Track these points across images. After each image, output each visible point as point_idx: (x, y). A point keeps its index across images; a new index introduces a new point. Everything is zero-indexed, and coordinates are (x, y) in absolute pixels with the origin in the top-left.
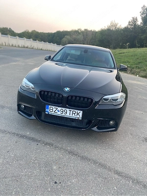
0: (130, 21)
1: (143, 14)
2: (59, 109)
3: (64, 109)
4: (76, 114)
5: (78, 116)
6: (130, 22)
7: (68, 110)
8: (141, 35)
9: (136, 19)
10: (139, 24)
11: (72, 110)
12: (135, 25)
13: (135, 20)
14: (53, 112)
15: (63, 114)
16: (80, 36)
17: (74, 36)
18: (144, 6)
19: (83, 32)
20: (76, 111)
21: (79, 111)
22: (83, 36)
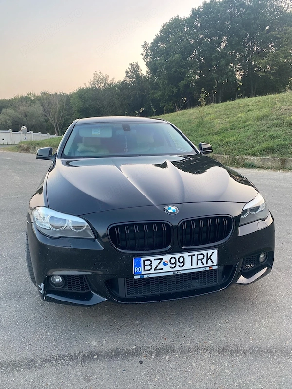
0: (128, 70)
1: (147, 56)
2: (166, 258)
3: (177, 256)
4: (204, 261)
5: (210, 263)
6: (127, 72)
7: (186, 255)
8: (153, 94)
9: (138, 67)
10: (145, 75)
11: (196, 253)
12: (138, 77)
13: (135, 68)
14: (153, 271)
15: (177, 268)
16: (36, 106)
17: (22, 109)
18: (146, 44)
19: (39, 99)
20: (205, 253)
21: (210, 252)
22: (42, 105)
